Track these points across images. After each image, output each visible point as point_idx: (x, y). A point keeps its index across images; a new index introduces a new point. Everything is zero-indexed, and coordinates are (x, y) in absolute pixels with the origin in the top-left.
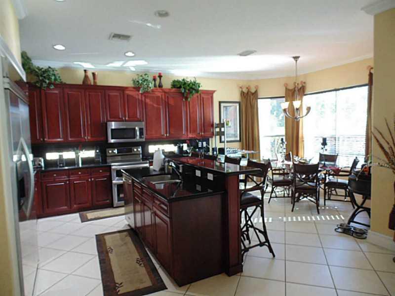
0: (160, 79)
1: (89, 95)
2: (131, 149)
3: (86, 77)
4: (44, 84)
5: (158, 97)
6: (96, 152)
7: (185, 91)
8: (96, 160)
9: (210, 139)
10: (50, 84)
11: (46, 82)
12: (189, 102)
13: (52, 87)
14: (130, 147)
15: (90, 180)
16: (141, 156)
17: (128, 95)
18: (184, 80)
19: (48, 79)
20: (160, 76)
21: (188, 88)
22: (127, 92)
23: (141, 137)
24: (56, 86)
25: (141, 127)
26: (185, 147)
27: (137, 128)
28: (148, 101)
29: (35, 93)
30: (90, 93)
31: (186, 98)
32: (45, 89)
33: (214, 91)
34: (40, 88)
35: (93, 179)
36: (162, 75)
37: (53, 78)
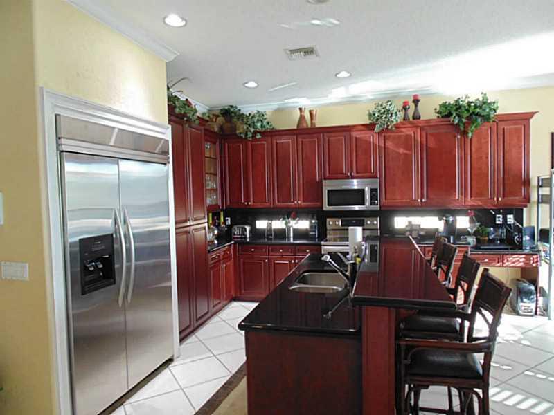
0: (416, 106)
1: (302, 142)
2: (363, 220)
3: (302, 118)
4: (249, 133)
5: (408, 137)
6: (311, 223)
7: (460, 121)
8: (311, 233)
9: (525, 209)
10: (255, 133)
11: (250, 131)
12: (471, 140)
13: (258, 136)
14: (362, 218)
15: (293, 261)
16: (379, 232)
17: (356, 138)
18: (457, 101)
19: (254, 127)
20: (416, 101)
21: (466, 114)
22: (355, 134)
23: (372, 203)
24: (264, 134)
25: (374, 187)
26: (463, 222)
27: (366, 189)
28: (389, 144)
29: (241, 146)
30: (304, 140)
31: (465, 133)
32: (251, 139)
33: (532, 114)
34: (246, 139)
35: (297, 261)
36: (419, 98)
37: (259, 125)
